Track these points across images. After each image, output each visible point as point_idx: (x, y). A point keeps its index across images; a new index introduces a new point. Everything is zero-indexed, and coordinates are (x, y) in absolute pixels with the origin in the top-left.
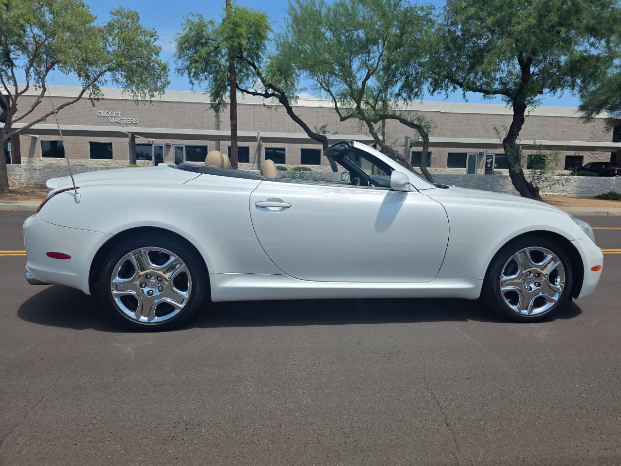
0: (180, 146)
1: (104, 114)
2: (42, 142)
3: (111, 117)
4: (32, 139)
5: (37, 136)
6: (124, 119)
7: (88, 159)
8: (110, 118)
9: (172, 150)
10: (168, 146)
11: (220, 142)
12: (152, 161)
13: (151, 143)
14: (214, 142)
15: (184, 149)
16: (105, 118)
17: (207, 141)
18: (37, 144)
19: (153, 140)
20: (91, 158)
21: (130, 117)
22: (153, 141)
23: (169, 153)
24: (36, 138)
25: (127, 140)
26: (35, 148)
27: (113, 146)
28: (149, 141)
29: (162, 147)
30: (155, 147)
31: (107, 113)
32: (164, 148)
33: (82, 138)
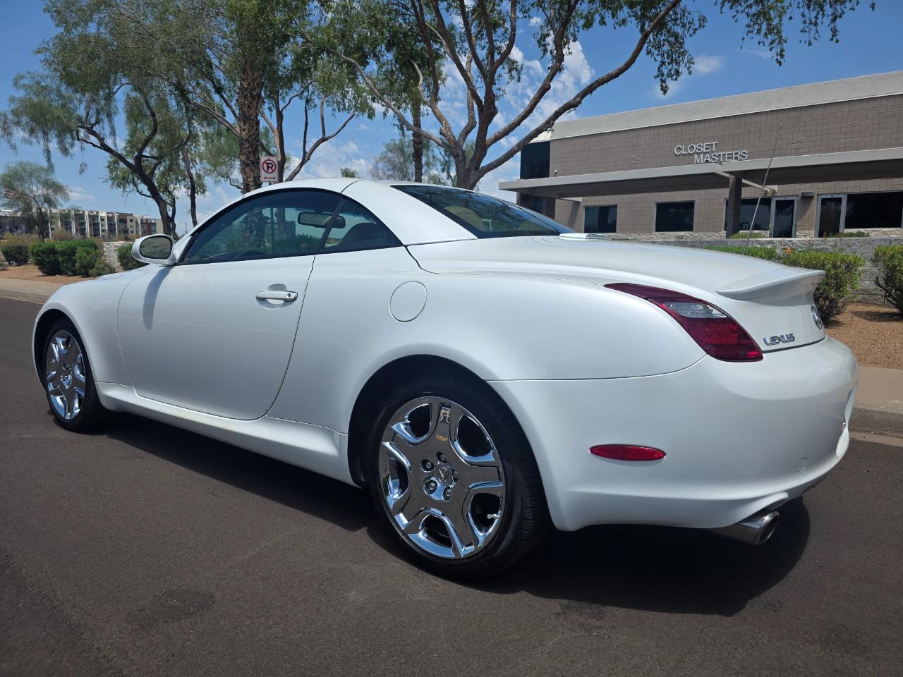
0: (835, 196)
1: (686, 150)
2: (587, 208)
3: (698, 154)
4: (573, 206)
5: (580, 199)
6: (722, 153)
7: (650, 232)
8: (696, 156)
9: (815, 209)
10: (807, 198)
12: (768, 232)
13: (769, 195)
15: (844, 203)
16: (682, 158)
18: (579, 212)
19: (775, 187)
20: (657, 230)
21: (733, 150)
22: (774, 192)
23: (808, 213)
24: (579, 202)
25: (725, 193)
26: (575, 218)
27: (696, 207)
28: (766, 192)
29: (793, 201)
30: (778, 202)
31: (692, 147)
32: (796, 203)
33: (645, 195)
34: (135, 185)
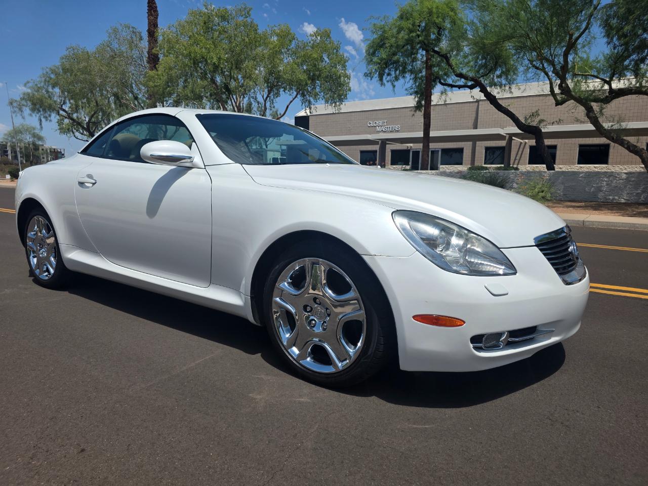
0: (436, 150)
1: (373, 124)
3: (379, 126)
6: (389, 127)
8: (377, 127)
11: (477, 142)
12: (409, 166)
13: (409, 148)
14: (471, 143)
15: (440, 153)
16: (371, 128)
17: (463, 143)
19: (412, 145)
21: (394, 125)
22: (411, 147)
28: (408, 147)
29: (419, 151)
30: (413, 152)
31: (376, 123)
32: (420, 153)
33: (354, 147)
34: (73, 133)
